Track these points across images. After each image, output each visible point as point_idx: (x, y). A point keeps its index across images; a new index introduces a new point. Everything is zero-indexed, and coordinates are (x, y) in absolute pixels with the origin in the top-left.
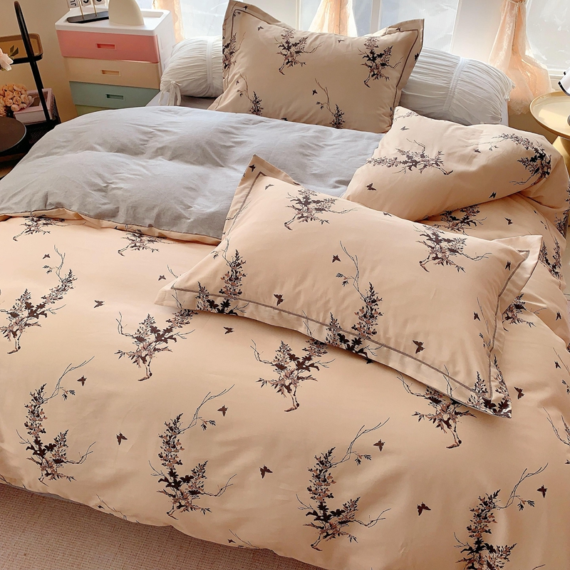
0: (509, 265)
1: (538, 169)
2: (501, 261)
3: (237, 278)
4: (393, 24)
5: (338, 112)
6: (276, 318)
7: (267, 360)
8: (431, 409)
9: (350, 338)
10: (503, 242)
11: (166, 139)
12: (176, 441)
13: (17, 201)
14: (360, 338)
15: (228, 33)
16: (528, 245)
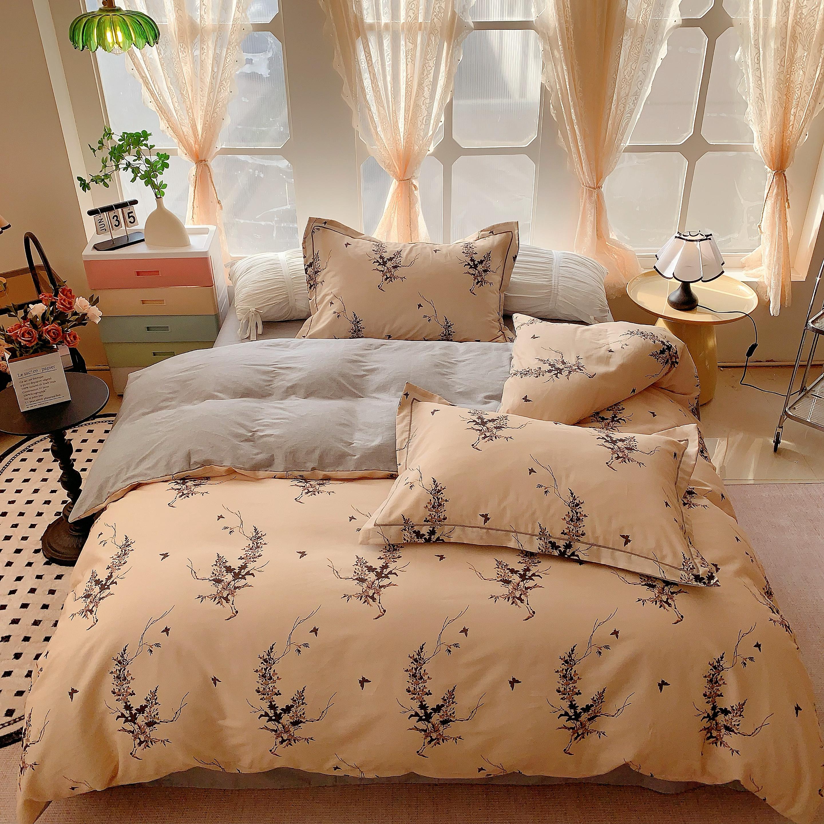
0: (675, 455)
1: (667, 361)
2: (669, 452)
3: (440, 505)
4: (485, 228)
5: (447, 323)
6: (485, 537)
7: (490, 577)
8: (650, 594)
9: (561, 544)
10: (662, 435)
11: (293, 377)
12: (422, 672)
13: (148, 466)
14: (570, 542)
15: (310, 252)
16: (687, 435)
